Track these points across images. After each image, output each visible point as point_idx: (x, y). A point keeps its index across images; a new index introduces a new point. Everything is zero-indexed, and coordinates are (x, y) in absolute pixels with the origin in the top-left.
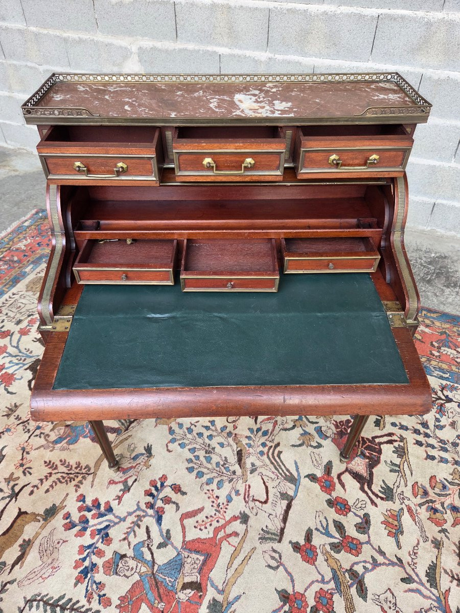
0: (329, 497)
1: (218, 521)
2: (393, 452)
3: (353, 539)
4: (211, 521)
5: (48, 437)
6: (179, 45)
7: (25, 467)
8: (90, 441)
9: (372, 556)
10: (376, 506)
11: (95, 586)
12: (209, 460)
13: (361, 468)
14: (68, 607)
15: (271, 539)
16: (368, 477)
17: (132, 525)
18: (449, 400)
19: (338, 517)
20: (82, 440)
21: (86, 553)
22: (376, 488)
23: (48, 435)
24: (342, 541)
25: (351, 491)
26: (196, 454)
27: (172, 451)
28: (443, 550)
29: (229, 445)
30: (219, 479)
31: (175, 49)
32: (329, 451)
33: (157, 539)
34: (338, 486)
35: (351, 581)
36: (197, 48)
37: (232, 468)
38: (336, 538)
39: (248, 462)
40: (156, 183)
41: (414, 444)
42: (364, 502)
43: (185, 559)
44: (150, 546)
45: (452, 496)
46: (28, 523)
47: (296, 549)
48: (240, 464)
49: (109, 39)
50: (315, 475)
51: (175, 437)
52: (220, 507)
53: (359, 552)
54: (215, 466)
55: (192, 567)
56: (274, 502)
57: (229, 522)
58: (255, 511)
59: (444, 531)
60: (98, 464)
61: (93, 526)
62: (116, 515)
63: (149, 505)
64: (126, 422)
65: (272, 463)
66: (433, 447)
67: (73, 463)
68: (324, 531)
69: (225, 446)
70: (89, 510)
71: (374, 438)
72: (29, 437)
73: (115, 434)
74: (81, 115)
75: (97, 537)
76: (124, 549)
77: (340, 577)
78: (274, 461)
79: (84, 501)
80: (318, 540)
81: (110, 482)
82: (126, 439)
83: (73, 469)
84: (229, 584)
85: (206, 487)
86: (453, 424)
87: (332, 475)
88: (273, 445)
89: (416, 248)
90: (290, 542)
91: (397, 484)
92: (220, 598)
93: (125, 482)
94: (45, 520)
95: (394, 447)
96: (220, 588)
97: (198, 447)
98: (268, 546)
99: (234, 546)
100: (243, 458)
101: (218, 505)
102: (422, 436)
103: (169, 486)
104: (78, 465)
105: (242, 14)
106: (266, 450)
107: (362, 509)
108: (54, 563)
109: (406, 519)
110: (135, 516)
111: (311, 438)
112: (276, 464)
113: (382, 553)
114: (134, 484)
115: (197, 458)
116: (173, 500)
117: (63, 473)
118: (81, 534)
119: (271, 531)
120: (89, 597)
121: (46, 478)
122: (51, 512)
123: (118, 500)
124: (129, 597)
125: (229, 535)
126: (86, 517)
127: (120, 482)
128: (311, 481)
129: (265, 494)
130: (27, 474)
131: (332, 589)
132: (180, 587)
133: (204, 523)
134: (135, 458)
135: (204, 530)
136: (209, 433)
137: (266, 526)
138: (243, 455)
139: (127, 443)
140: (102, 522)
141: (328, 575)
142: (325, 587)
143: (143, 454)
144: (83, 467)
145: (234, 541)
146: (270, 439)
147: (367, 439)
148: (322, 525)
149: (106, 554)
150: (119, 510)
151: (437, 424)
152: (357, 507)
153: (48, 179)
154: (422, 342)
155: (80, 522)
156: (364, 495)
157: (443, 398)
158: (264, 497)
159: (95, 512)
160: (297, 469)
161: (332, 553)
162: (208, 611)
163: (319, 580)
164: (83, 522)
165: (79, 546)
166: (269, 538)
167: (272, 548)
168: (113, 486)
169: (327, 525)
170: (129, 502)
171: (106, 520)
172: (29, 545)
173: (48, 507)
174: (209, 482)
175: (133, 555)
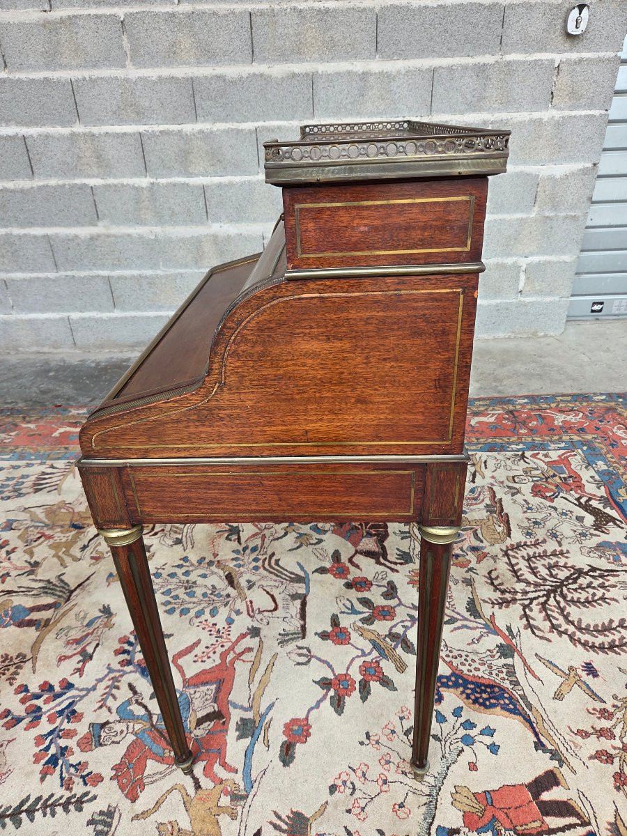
0: (346, 581)
1: (222, 646)
3: (383, 607)
4: (214, 649)
6: (37, 183)
8: (17, 628)
9: (407, 614)
10: (397, 571)
11: (72, 770)
12: (192, 594)
13: (371, 546)
14: (39, 806)
15: (293, 639)
16: (381, 551)
17: (107, 690)
19: (360, 595)
20: (2, 630)
21: (47, 742)
22: (392, 557)
24: (372, 612)
25: (368, 567)
26: (172, 594)
28: (476, 585)
29: (213, 573)
30: (211, 607)
31: (32, 188)
32: (333, 542)
33: (147, 690)
34: (352, 568)
35: (393, 644)
36: (61, 183)
38: (365, 612)
39: (243, 582)
42: (384, 573)
43: (192, 696)
44: (139, 701)
45: (468, 540)
47: (324, 637)
48: (232, 586)
50: (324, 567)
52: (221, 632)
53: (393, 615)
54: (202, 598)
55: (204, 699)
56: (285, 606)
57: (237, 642)
58: (265, 621)
59: (471, 570)
60: (36, 647)
61: (48, 711)
62: (81, 688)
63: (124, 663)
64: (64, 593)
65: (271, 573)
68: (350, 612)
69: (208, 576)
70: (38, 697)
73: (53, 609)
75: (59, 720)
76: (103, 716)
77: (381, 644)
78: (273, 571)
79: (27, 691)
80: (345, 621)
81: (60, 658)
82: (70, 609)
84: (257, 697)
85: (196, 621)
87: (342, 561)
88: (268, 557)
90: (316, 634)
91: (412, 548)
92: (249, 715)
93: (83, 652)
96: (246, 705)
97: (172, 587)
98: (291, 646)
99: (251, 661)
100: (235, 579)
101: (219, 631)
104: (6, 657)
105: (110, 141)
106: (260, 563)
107: (384, 579)
110: (109, 680)
111: (309, 537)
112: (276, 572)
113: (417, 608)
114: (97, 649)
115: (176, 597)
118: (33, 724)
119: (290, 632)
120: (66, 784)
123: (78, 673)
124: (127, 761)
125: (243, 653)
126: (36, 706)
127: (75, 654)
128: (322, 574)
129: (273, 602)
131: (376, 658)
132: (195, 725)
133: (205, 654)
134: (89, 624)
135: (207, 660)
136: (184, 570)
137: (284, 630)
138: (234, 576)
139: (73, 612)
140: (62, 702)
141: (368, 647)
142: (368, 659)
143: (100, 617)
144: (14, 657)
145: (249, 656)
146: (262, 553)
148: (347, 608)
149: (78, 732)
150: (84, 682)
152: (379, 578)
155: (28, 714)
156: (382, 567)
158: (272, 606)
159: (47, 696)
160: (302, 568)
161: (365, 626)
162: (238, 733)
163: (360, 655)
164: (32, 712)
165: (35, 739)
166: (291, 639)
167: (297, 646)
168: (65, 663)
169: (352, 605)
170: (95, 669)
171: (68, 698)
174: (199, 614)
175: (118, 719)
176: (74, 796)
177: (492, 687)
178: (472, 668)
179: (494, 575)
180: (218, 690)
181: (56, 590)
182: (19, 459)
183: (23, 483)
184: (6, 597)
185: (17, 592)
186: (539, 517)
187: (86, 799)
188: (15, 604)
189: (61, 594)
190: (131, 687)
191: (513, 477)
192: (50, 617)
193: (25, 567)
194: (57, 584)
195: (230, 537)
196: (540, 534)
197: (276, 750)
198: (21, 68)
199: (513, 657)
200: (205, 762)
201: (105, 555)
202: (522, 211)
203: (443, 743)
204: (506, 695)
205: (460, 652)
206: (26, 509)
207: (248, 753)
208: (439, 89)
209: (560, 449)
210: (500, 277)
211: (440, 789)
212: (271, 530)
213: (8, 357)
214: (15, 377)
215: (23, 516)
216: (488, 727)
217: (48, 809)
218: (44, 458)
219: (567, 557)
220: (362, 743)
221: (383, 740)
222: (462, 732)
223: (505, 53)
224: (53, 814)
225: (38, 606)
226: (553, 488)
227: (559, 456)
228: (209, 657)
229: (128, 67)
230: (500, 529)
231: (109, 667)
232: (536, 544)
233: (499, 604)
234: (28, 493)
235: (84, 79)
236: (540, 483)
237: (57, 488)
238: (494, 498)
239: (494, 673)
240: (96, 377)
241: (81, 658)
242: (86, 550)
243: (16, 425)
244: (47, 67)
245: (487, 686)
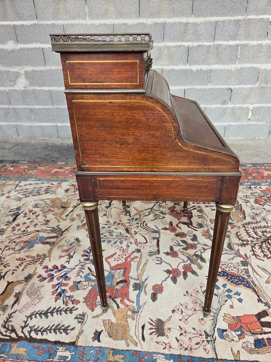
0: (175, 233)
1: (125, 255)
2: (197, 212)
3: (191, 244)
4: (122, 256)
6: (47, 68)
7: (4, 264)
8: (42, 245)
9: (202, 247)
10: (197, 231)
11: (67, 298)
12: (112, 235)
13: (186, 220)
14: (55, 311)
15: (154, 254)
16: (190, 223)
17: (80, 269)
19: (182, 239)
20: (36, 245)
21: (57, 287)
22: (195, 224)
23: (14, 248)
24: (187, 246)
25: (184, 229)
26: (104, 235)
28: (231, 238)
29: (120, 228)
30: (120, 241)
31: (45, 70)
32: (169, 218)
34: (178, 229)
35: (196, 258)
36: (57, 68)
38: (184, 246)
39: (132, 231)
41: (205, 207)
42: (192, 231)
43: (114, 274)
46: (16, 286)
47: (167, 254)
48: (128, 233)
49: (8, 69)
50: (166, 228)
52: (125, 250)
53: (196, 247)
54: (116, 237)
55: (119, 275)
56: (150, 241)
57: (131, 254)
58: (142, 247)
59: (228, 231)
60: (50, 251)
61: (57, 276)
62: (69, 268)
63: (86, 260)
64: (60, 232)
65: (144, 229)
67: (34, 255)
68: (178, 245)
69: (118, 228)
70: (52, 270)
72: (2, 252)
73: (56, 238)
75: (61, 279)
76: (79, 279)
77: (191, 258)
79: (47, 268)
80: (176, 249)
81: (60, 257)
83: (36, 257)
84: (140, 275)
85: (114, 245)
87: (173, 226)
88: (142, 222)
90: (164, 253)
91: (203, 221)
92: (138, 282)
93: (69, 255)
94: (26, 281)
95: (197, 210)
96: (136, 278)
97: (104, 232)
98: (154, 257)
99: (137, 262)
100: (129, 230)
101: (123, 250)
102: (207, 204)
104: (38, 255)
106: (139, 225)
107: (191, 233)
108: (39, 296)
110: (80, 266)
111: (159, 216)
112: (146, 228)
113: (206, 245)
114: (75, 254)
117: (30, 260)
118: (51, 281)
119: (153, 252)
120: (66, 303)
121: (20, 265)
123: (67, 263)
124: (89, 296)
126: (52, 274)
127: (66, 256)
128: (165, 230)
130: (7, 267)
131: (189, 263)
132: (116, 284)
133: (118, 258)
134: (71, 245)
135: (120, 260)
136: (108, 226)
137: (150, 250)
139: (64, 240)
140: (62, 273)
141: (186, 259)
142: (186, 263)
143: (75, 242)
144: (42, 255)
145: (136, 260)
146: (140, 221)
148: (176, 243)
149: (69, 284)
150: (70, 266)
152: (189, 233)
155: (48, 276)
156: (191, 229)
158: (145, 241)
159: (56, 270)
160: (157, 228)
161: (184, 251)
162: (133, 288)
163: (182, 262)
164: (50, 276)
165: (52, 286)
166: (153, 254)
167: (156, 257)
168: (62, 259)
169: (178, 243)
170: (74, 261)
171: (64, 272)
172: (20, 294)
173: (26, 276)
174: (115, 243)
175: (85, 280)
176: (69, 308)
177: (239, 277)
178: (230, 269)
179: (238, 234)
180: (124, 272)
181: (57, 231)
182: (38, 181)
183: (41, 190)
184: (37, 233)
185: (41, 231)
186: (258, 212)
187: (73, 309)
188: (41, 235)
189: (59, 233)
190: (89, 269)
191: (246, 196)
192: (55, 241)
193: (43, 222)
194: (57, 229)
195: (126, 214)
196: (258, 219)
197: (149, 295)
198: (43, 19)
199: (247, 266)
200: (121, 298)
201: (76, 219)
202: (252, 84)
203: (219, 297)
204: (245, 281)
205: (225, 263)
206: (42, 200)
207: (138, 296)
208: (218, 30)
209: (266, 185)
210: (240, 113)
211: (218, 314)
212: (143, 212)
213: (31, 141)
214: (34, 149)
215: (41, 202)
216: (237, 292)
217: (59, 312)
218: (49, 181)
219: (270, 228)
220: (185, 295)
221: (194, 294)
222: (226, 293)
223: (248, 15)
224: (61, 314)
225: (50, 237)
226: (264, 201)
227: (266, 188)
228: (120, 259)
229: (87, 19)
230: (241, 216)
231: (80, 261)
232: (257, 223)
233: (241, 245)
234: (43, 194)
235: (69, 24)
236: (258, 198)
237: (54, 192)
238: (238, 204)
239: (240, 272)
240: (68, 150)
241: (68, 257)
242: (68, 217)
243: (36, 168)
244: (54, 19)
245: (237, 277)
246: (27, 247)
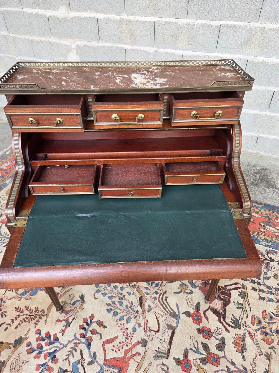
0: (198, 327)
1: (127, 345)
2: (238, 295)
3: (214, 355)
4: (123, 345)
5: (18, 291)
6: (101, 44)
7: (2, 311)
8: (45, 293)
9: (227, 366)
10: (229, 332)
12: (121, 304)
13: (218, 307)
15: (161, 357)
16: (223, 313)
17: (71, 350)
18: (272, 260)
19: (205, 341)
20: (39, 292)
21: (41, 369)
22: (228, 320)
24: (207, 356)
25: (213, 323)
26: (113, 300)
27: (97, 299)
28: (273, 361)
29: (134, 293)
30: (128, 316)
31: (98, 46)
32: (198, 296)
33: (87, 359)
34: (204, 319)
36: (111, 45)
37: (136, 309)
38: (203, 354)
39: (146, 304)
40: (82, 130)
41: (251, 289)
42: (221, 330)
43: (106, 372)
44: (83, 363)
45: (276, 323)
46: (3, 349)
47: (178, 363)
48: (141, 306)
49: (58, 41)
50: (189, 312)
51: (99, 289)
52: (129, 335)
53: (219, 363)
54: (125, 308)
56: (163, 331)
57: (134, 346)
58: (151, 338)
59: (272, 347)
60: (49, 309)
61: (46, 350)
62: (61, 343)
63: (82, 336)
65: (162, 305)
66: (263, 291)
67: (33, 308)
68: (195, 350)
69: (131, 294)
70: (44, 340)
71: (226, 286)
72: (6, 292)
73: (61, 288)
74: (33, 88)
75: (48, 358)
76: (66, 366)
78: (163, 303)
79: (40, 334)
80: (192, 356)
81: (57, 320)
82: (68, 291)
83: (34, 312)
85: (119, 322)
86: (275, 276)
87: (200, 312)
88: (162, 293)
89: (247, 164)
90: (174, 358)
91: (241, 317)
93: (67, 320)
94: (14, 347)
95: (239, 292)
97: (114, 295)
98: (160, 361)
99: (138, 362)
100: (143, 302)
101: (127, 334)
103: (96, 322)
104: (37, 310)
105: (138, 25)
106: (157, 296)
107: (220, 334)
109: (248, 340)
110: (73, 343)
111: (186, 287)
112: (164, 305)
113: (233, 364)
114: (73, 321)
115: (114, 302)
116: (98, 331)
117: (27, 315)
118: (37, 356)
119: (162, 351)
121: (16, 318)
122: (18, 342)
123: (62, 333)
125: (135, 355)
126: (42, 345)
127: (63, 320)
128: (187, 316)
129: (158, 326)
130: (4, 316)
133: (118, 347)
134: (73, 304)
135: (118, 352)
137: (158, 348)
138: (143, 300)
139: (68, 294)
140: (52, 348)
143: (79, 301)
144: (40, 311)
145: (138, 358)
146: (160, 289)
147: (222, 287)
148: (194, 346)
149: (54, 370)
150: (63, 340)
151: (265, 276)
152: (217, 333)
153: (12, 129)
154: (254, 223)
155: (37, 348)
156: (221, 325)
157: (268, 259)
159: (47, 341)
160: (178, 308)
161: (201, 365)
164: (39, 348)
165: (36, 365)
167: (163, 363)
168: (59, 323)
169: (198, 346)
170: (69, 334)
171: (55, 347)
172: (4, 365)
173: (17, 339)
174: (121, 319)
190: (81, 353)
192: (59, 292)
246: (30, 292)
